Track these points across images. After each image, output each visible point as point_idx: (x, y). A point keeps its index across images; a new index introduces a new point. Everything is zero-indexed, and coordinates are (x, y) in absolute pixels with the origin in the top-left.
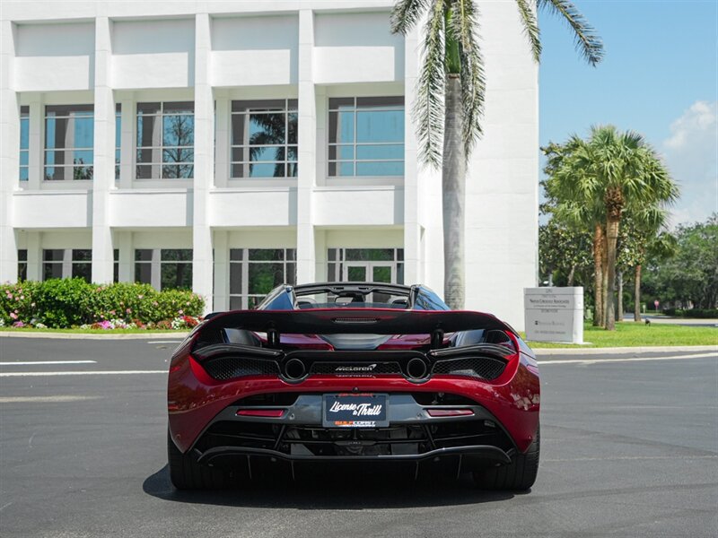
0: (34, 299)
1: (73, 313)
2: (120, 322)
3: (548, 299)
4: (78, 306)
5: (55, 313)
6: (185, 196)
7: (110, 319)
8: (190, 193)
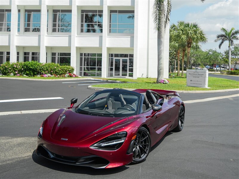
0: (23, 67)
1: (34, 71)
2: (49, 75)
3: (196, 73)
4: (36, 70)
5: (29, 72)
6: (68, 37)
7: (46, 74)
8: (70, 37)
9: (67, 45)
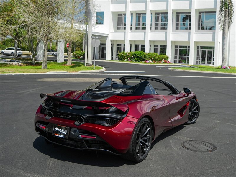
0: (133, 55)
1: (140, 59)
2: (151, 61)
4: (142, 57)
5: (137, 59)
7: (148, 60)
8: (166, 33)
9: (164, 40)
